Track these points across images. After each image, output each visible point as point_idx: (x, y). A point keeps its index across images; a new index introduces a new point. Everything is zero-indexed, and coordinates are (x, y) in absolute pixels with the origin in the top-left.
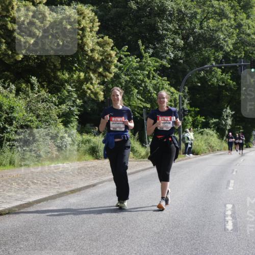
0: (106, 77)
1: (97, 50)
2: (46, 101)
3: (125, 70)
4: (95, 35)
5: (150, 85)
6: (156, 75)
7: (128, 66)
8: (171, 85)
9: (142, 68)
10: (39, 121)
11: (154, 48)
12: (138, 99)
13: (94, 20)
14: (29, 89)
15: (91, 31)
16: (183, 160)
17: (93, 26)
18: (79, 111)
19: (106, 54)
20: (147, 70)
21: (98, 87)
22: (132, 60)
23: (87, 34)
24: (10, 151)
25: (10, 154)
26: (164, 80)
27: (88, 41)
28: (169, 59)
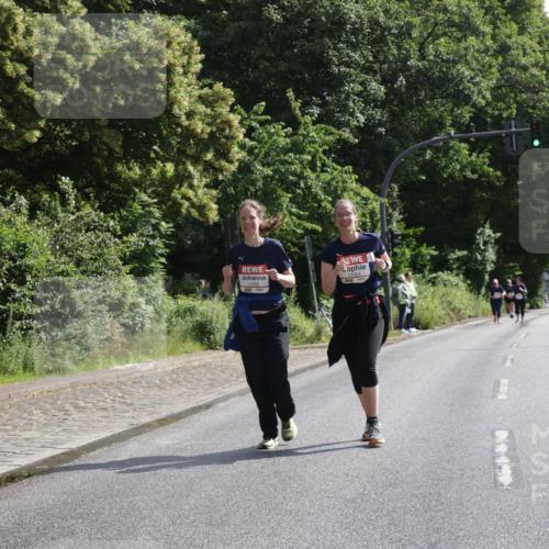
0: (221, 170)
1: (200, 114)
2: (95, 228)
3: (262, 155)
4: (194, 81)
5: (315, 182)
6: (329, 162)
7: (268, 145)
8: (362, 181)
9: (297, 148)
10: (83, 272)
11: (323, 104)
12: (291, 214)
13: (191, 48)
14: (56, 204)
16: (396, 341)
17: (189, 63)
18: (166, 246)
19: (219, 121)
20: (309, 153)
21: (205, 194)
22: (276, 132)
23: (176, 79)
24: (23, 341)
25: (24, 347)
26: (346, 173)
27: (179, 96)
28: (356, 127)
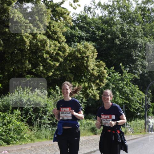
0: (100, 85)
1: (96, 69)
3: (112, 81)
4: (95, 60)
5: (127, 89)
6: (131, 84)
7: (114, 79)
8: (140, 89)
9: (122, 80)
11: (130, 67)
12: (120, 98)
13: (94, 51)
14: (55, 93)
15: (92, 58)
16: (148, 135)
18: (84, 106)
19: (101, 72)
20: (126, 81)
21: (96, 92)
22: (117, 75)
23: (90, 59)
24: (45, 130)
25: (45, 132)
26: (136, 87)
27: (90, 64)
28: (139, 74)
